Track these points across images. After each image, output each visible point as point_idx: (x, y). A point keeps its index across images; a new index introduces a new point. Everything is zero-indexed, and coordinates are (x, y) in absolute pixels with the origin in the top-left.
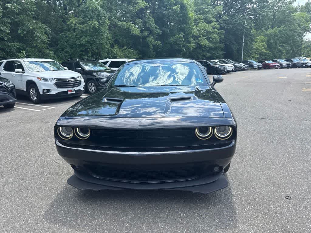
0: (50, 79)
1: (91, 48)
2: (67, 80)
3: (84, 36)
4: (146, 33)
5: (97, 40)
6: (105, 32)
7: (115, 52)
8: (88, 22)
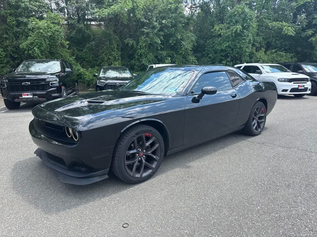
5: (238, 45)
7: (258, 56)
8: (231, 27)
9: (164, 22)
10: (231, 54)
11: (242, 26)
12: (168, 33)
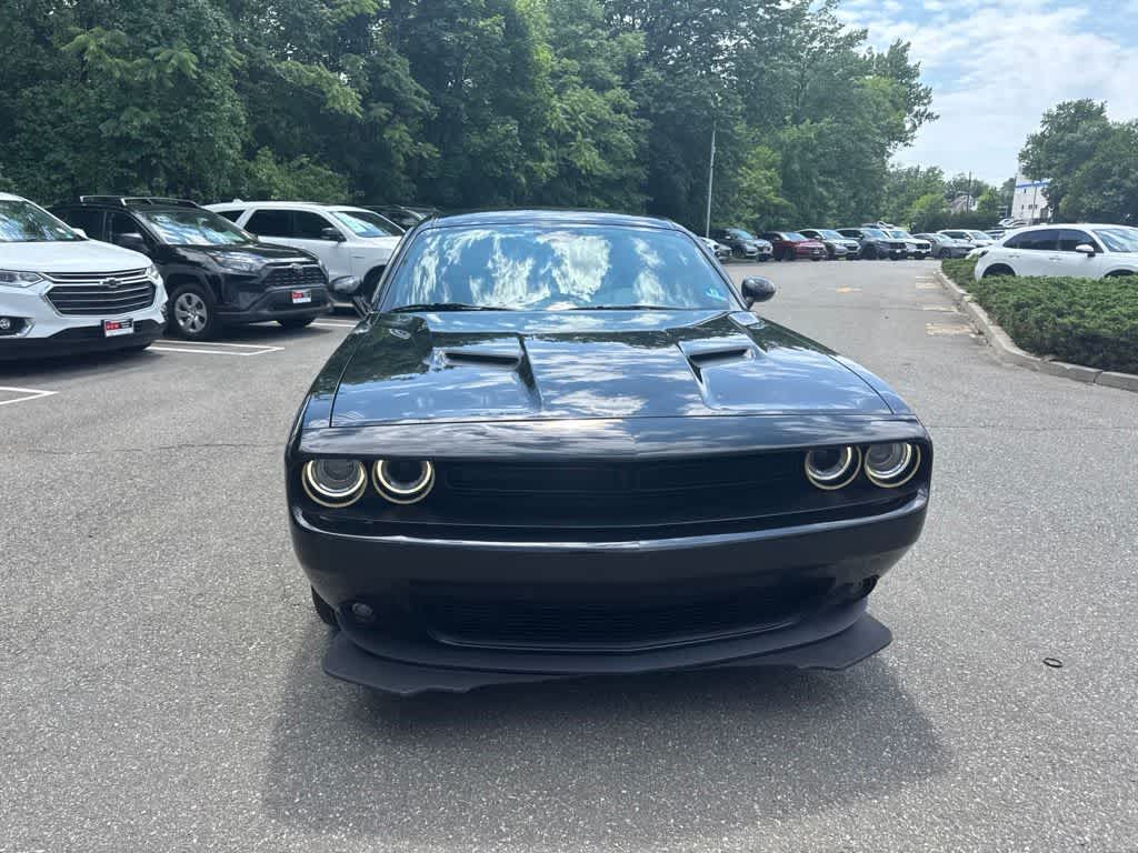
0: (24, 275)
1: (164, 155)
2: (102, 281)
3: (137, 105)
4: (381, 111)
5: (191, 126)
6: (222, 94)
7: (262, 176)
11: (198, 54)
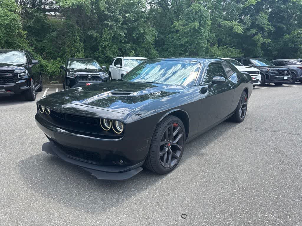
3: (185, 37)
5: (196, 40)
8: (189, 24)
9: (127, 15)
10: (189, 49)
11: (200, 23)
12: (132, 26)
